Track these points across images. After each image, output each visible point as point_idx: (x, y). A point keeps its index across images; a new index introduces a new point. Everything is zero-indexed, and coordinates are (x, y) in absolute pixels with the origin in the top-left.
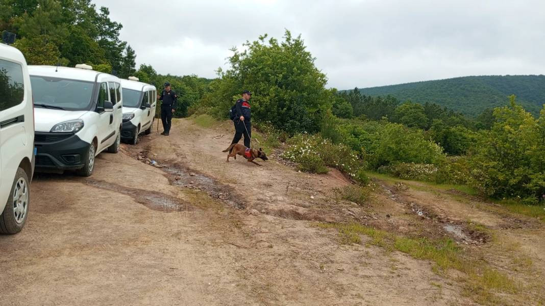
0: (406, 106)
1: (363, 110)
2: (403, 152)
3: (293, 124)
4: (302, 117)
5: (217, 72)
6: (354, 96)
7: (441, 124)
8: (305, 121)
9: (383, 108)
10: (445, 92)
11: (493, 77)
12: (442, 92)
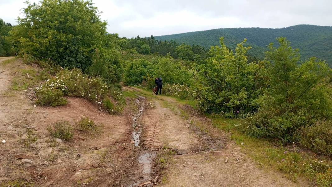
0: (181, 47)
1: (157, 49)
2: (169, 77)
3: (69, 61)
4: (76, 55)
5: (17, 20)
6: (151, 40)
7: (200, 57)
8: (80, 58)
9: (168, 48)
10: (206, 38)
11: (232, 29)
12: (205, 38)
